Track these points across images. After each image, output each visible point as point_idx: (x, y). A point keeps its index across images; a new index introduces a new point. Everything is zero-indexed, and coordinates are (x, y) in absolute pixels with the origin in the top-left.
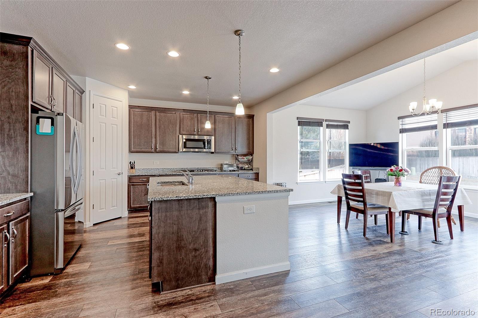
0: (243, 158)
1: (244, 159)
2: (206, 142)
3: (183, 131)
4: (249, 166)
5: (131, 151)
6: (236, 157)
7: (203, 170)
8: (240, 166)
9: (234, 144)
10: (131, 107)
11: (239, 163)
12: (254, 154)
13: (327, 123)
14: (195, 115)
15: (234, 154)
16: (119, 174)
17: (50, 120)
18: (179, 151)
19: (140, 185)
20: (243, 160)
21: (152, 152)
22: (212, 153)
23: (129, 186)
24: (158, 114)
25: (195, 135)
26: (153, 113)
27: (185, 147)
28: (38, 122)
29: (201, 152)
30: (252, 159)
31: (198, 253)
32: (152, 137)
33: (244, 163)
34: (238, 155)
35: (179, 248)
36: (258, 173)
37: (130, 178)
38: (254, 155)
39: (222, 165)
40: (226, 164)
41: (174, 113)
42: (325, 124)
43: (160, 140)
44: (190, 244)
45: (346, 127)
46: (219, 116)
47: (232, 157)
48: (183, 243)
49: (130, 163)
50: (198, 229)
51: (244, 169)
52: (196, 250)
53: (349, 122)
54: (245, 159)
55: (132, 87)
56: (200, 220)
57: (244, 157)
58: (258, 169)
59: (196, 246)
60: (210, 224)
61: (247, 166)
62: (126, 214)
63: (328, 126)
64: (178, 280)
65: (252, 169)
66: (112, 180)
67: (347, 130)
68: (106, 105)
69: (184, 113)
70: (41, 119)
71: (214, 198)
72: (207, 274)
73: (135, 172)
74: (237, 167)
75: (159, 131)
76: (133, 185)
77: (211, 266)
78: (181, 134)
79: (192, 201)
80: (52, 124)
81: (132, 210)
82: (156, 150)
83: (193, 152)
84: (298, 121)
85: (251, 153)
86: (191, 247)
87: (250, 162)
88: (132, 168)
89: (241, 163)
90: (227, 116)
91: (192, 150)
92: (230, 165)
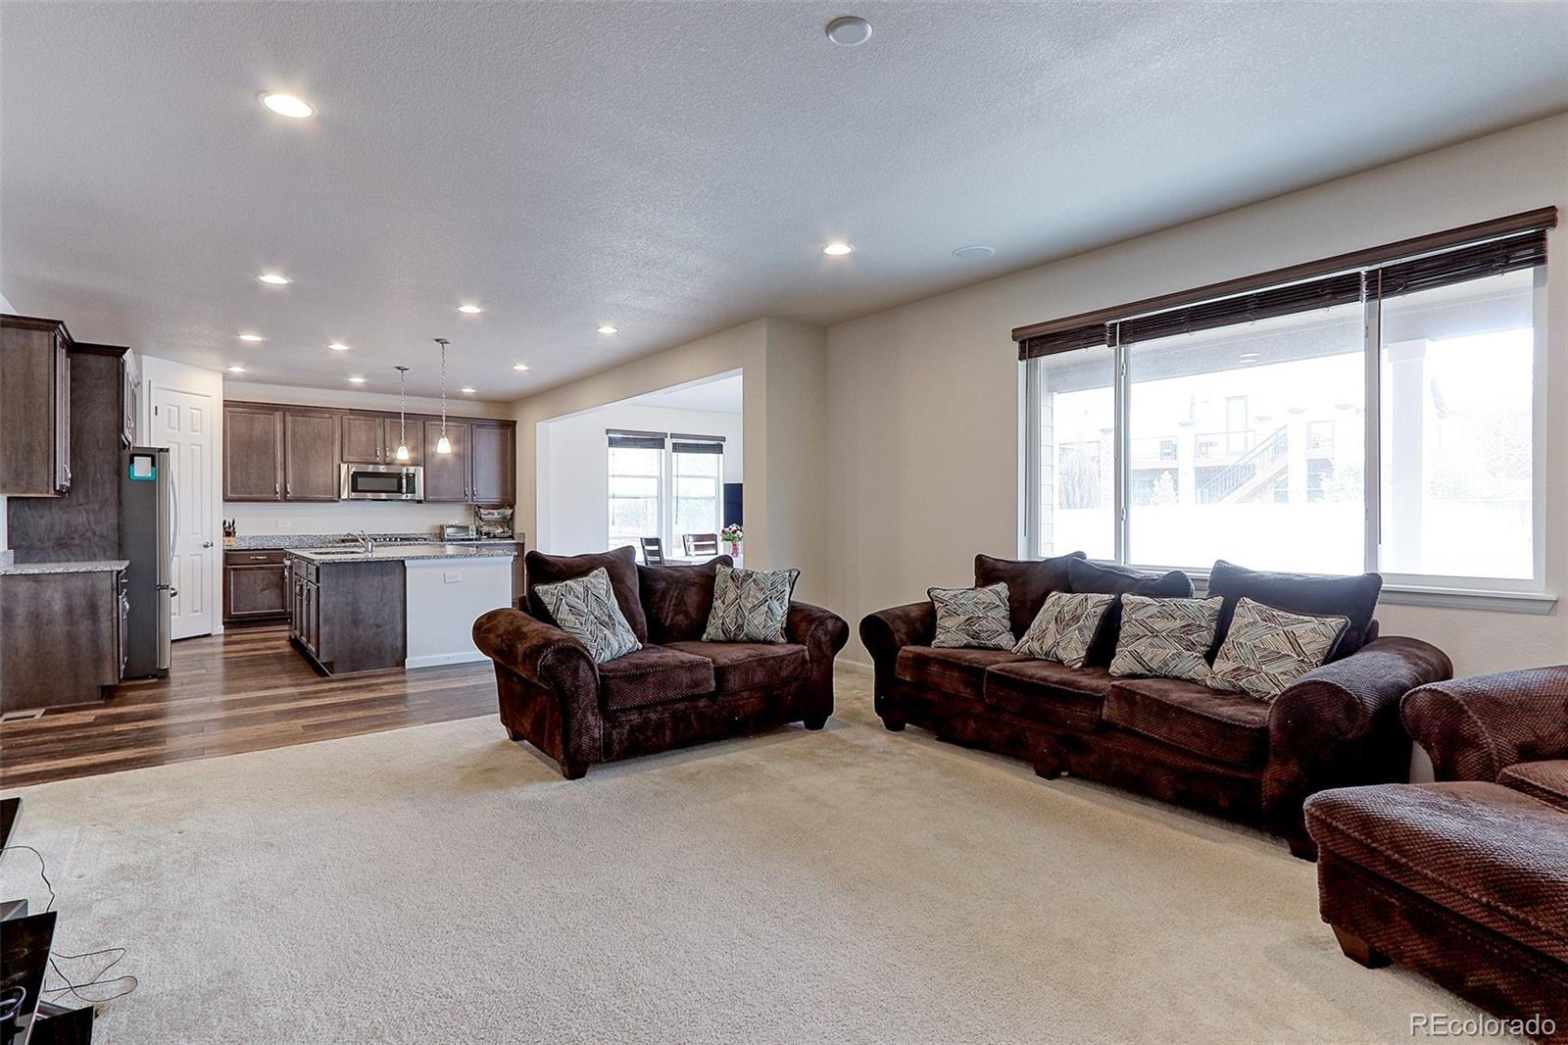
0: (489, 513)
1: (493, 514)
2: (404, 477)
3: (349, 454)
4: (506, 529)
5: (226, 500)
6: (476, 510)
7: (396, 539)
8: (485, 529)
9: (470, 484)
10: (227, 404)
11: (482, 523)
12: (515, 503)
13: (675, 441)
14: (378, 420)
15: (471, 505)
16: (206, 546)
17: (150, 459)
18: (339, 497)
19: (252, 569)
20: (490, 516)
21: (278, 501)
22: (419, 502)
23: (225, 571)
24: (289, 418)
25: (378, 464)
26: (278, 415)
27: (354, 489)
28: (132, 461)
29: (391, 500)
30: (512, 514)
31: (380, 630)
32: (275, 468)
33: (495, 523)
34: (479, 507)
35: (355, 623)
36: (523, 544)
37: (229, 556)
38: (517, 507)
39: (442, 527)
40: (452, 526)
41: (327, 415)
42: (668, 442)
43: (294, 474)
44: (370, 618)
45: (717, 449)
46: (433, 422)
47: (467, 510)
48: (360, 617)
49: (224, 524)
50: (381, 599)
51: (494, 537)
52: (378, 626)
53: (724, 439)
54: (496, 514)
55: (237, 370)
56: (384, 588)
57: (494, 511)
58: (523, 535)
59: (378, 621)
60: (398, 593)
61: (500, 530)
62: (220, 629)
63: (677, 448)
64: (353, 662)
65: (512, 537)
66: (193, 557)
67: (721, 455)
68: (179, 407)
69: (352, 417)
70: (136, 458)
71: (403, 562)
72: (393, 657)
73: (234, 543)
74: (477, 530)
75: (293, 455)
76: (234, 569)
77: (400, 649)
78: (345, 462)
79: (373, 565)
80: (153, 464)
81: (232, 622)
82: (285, 496)
83: (373, 500)
84: (610, 438)
85: (508, 500)
86: (372, 621)
87: (508, 522)
88: (228, 534)
89: (488, 523)
90: (453, 424)
91: (369, 495)
92: (461, 527)
